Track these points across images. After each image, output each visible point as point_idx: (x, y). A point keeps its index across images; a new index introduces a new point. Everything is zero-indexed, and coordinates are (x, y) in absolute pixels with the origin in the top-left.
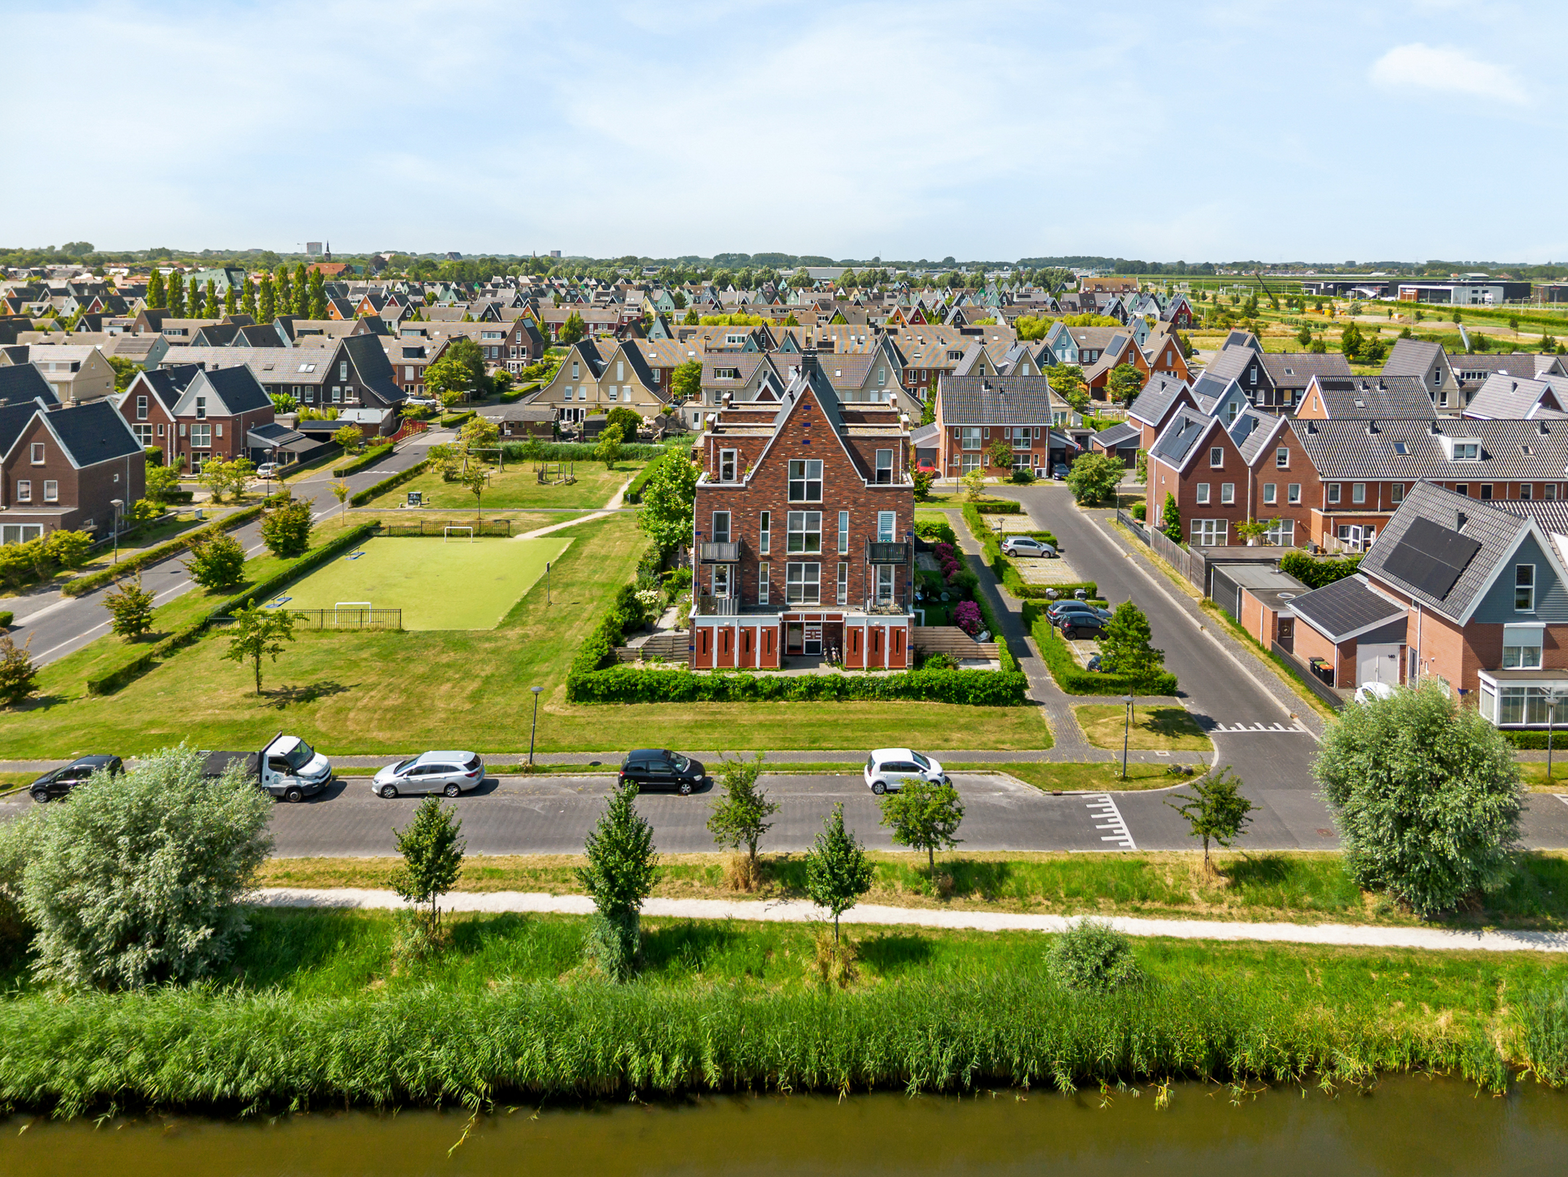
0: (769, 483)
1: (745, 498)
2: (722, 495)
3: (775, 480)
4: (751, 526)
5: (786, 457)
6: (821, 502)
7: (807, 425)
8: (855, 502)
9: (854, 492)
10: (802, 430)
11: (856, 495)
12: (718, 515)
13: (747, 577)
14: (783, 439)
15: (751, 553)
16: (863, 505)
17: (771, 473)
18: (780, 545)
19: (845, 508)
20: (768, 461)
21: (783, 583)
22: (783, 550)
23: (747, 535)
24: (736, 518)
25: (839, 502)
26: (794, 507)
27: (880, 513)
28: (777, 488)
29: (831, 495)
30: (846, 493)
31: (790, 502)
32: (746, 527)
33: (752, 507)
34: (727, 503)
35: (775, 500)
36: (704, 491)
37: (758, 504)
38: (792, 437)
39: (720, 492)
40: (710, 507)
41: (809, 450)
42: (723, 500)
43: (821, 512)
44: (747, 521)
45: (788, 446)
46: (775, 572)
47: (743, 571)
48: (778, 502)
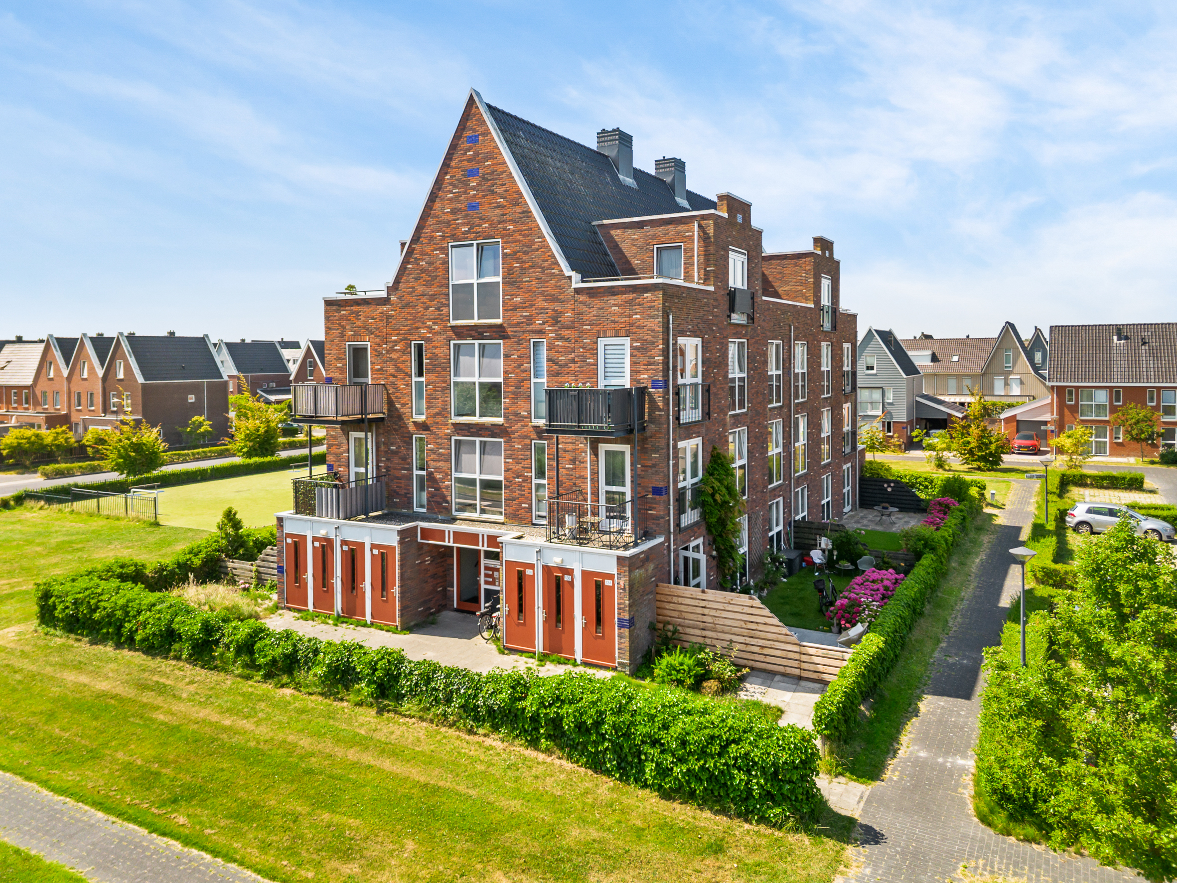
0: (420, 289)
1: (389, 317)
2: (357, 314)
3: (428, 284)
5: (444, 237)
6: (499, 321)
7: (472, 173)
8: (555, 319)
10: (466, 184)
11: (558, 306)
12: (355, 350)
14: (438, 205)
15: (400, 417)
16: (570, 327)
17: (423, 271)
18: (439, 403)
19: (540, 332)
20: (418, 247)
22: (444, 413)
23: (393, 384)
24: (377, 353)
25: (530, 320)
26: (461, 333)
28: (432, 297)
29: (515, 308)
30: (540, 303)
31: (453, 323)
32: (391, 370)
33: (398, 334)
34: (364, 328)
35: (430, 320)
36: (334, 308)
37: (406, 328)
38: (451, 199)
39: (355, 308)
40: (342, 335)
41: (478, 221)
42: (359, 323)
43: (501, 341)
44: (392, 359)
45: (446, 218)
46: (434, 453)
47: (389, 449)
48: (434, 323)
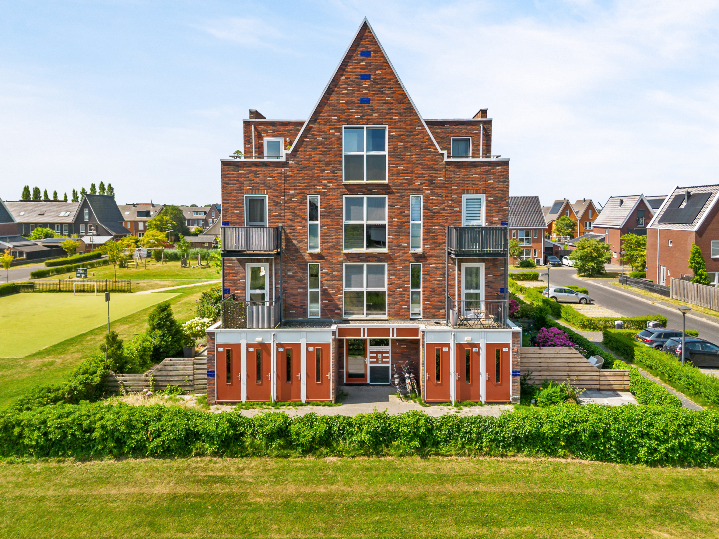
0: (317, 157)
1: (287, 177)
2: (256, 174)
3: (324, 154)
4: (296, 215)
5: (339, 121)
6: (386, 182)
7: (365, 77)
8: (431, 182)
9: (430, 168)
10: (359, 85)
11: (433, 173)
12: (252, 201)
13: (293, 282)
14: (333, 97)
15: (297, 250)
16: (442, 186)
17: (320, 143)
18: (333, 240)
19: (418, 190)
20: (315, 126)
21: (339, 290)
22: (337, 246)
23: (290, 226)
24: (275, 203)
25: (410, 182)
26: (351, 189)
27: (464, 197)
28: (328, 164)
29: (399, 173)
30: (419, 170)
31: (344, 182)
32: (289, 216)
33: (295, 190)
34: (262, 184)
35: (325, 179)
36: (232, 167)
37: (303, 185)
38: (346, 94)
39: (253, 169)
40: (240, 189)
41: (369, 112)
42: (257, 180)
43: (386, 196)
44: (289, 208)
45: (341, 107)
46: (329, 275)
47: (286, 274)
48: (329, 182)
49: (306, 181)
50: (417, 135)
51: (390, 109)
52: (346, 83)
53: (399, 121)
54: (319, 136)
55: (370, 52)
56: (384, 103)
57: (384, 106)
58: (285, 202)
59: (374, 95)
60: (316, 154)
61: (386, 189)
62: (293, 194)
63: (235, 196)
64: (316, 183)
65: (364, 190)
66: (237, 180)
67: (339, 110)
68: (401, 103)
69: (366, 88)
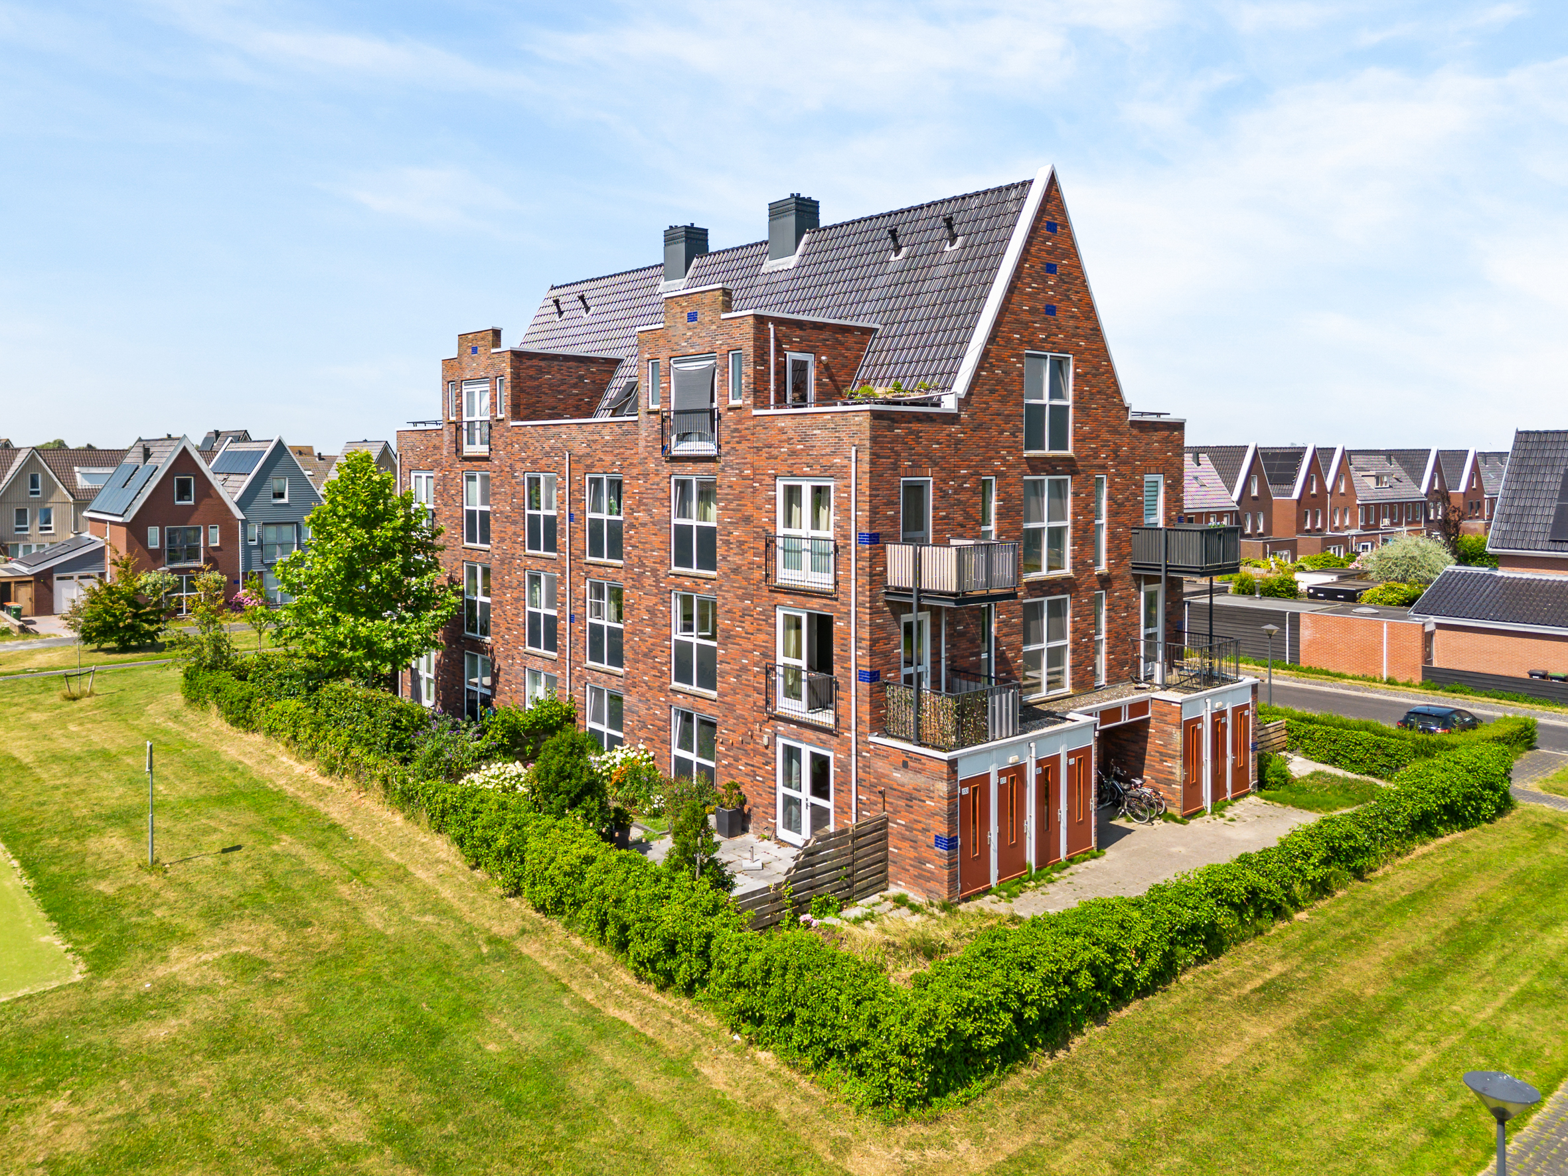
0: (995, 406)
1: (957, 442)
2: (917, 436)
3: (1003, 400)
4: (967, 516)
5: (1021, 342)
6: (1070, 452)
7: (1051, 268)
8: (1116, 453)
9: (1114, 431)
10: (1045, 281)
11: (1117, 439)
13: (964, 644)
14: (1016, 298)
16: (1126, 461)
17: (999, 382)
19: (1103, 468)
20: (994, 349)
21: (1018, 650)
24: (942, 494)
25: (1096, 453)
26: (1032, 466)
27: (1145, 479)
28: (1007, 419)
29: (1082, 438)
30: (1104, 434)
31: (1026, 454)
32: (959, 517)
33: (969, 467)
34: (926, 456)
36: (885, 423)
37: (978, 458)
40: (895, 467)
41: (1055, 330)
42: (919, 449)
43: (1069, 477)
44: (959, 502)
45: (1026, 317)
46: (1006, 625)
47: (955, 630)
48: (1009, 453)
49: (981, 451)
50: (1103, 374)
51: (1077, 328)
52: (1030, 275)
53: (1086, 349)
54: (999, 367)
55: (1056, 225)
56: (1072, 317)
57: (1071, 323)
58: (956, 492)
59: (1061, 300)
60: (994, 400)
61: (1069, 466)
62: (964, 476)
63: (888, 482)
64: (992, 453)
65: (1047, 467)
66: (892, 449)
67: (1021, 323)
68: (1088, 319)
69: (1051, 288)
